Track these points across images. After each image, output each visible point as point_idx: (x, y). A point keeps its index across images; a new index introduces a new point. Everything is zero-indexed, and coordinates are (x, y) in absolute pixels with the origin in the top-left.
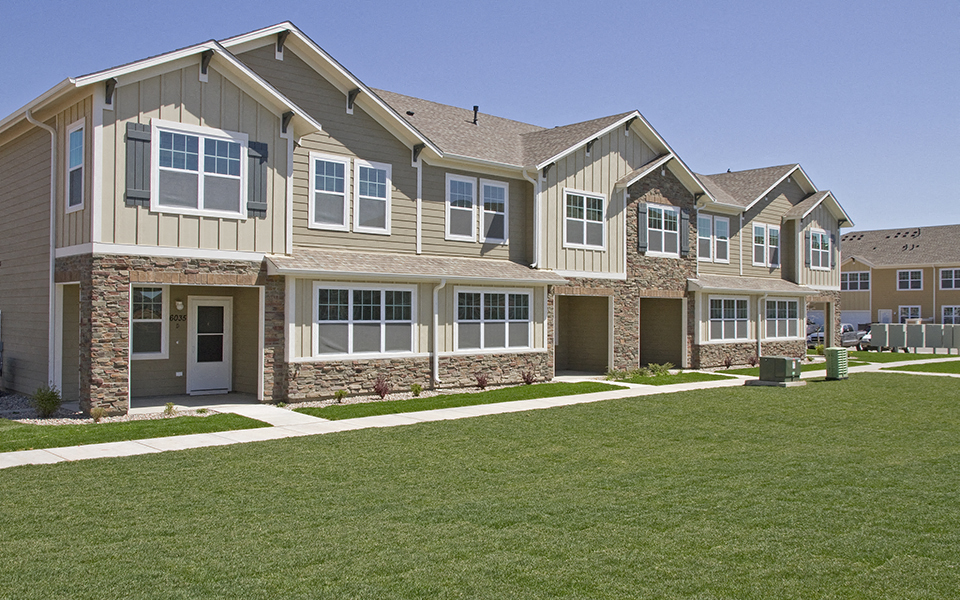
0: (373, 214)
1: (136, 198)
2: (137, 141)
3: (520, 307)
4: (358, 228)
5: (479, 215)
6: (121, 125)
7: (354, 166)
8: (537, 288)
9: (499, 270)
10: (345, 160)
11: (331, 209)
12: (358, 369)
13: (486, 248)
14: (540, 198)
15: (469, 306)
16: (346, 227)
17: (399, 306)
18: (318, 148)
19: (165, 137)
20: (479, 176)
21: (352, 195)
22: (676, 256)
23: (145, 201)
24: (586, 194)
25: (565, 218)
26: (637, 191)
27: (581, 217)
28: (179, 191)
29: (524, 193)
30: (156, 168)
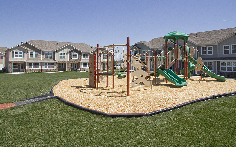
0: (36, 56)
1: (13, 57)
2: (13, 53)
3: (52, 64)
4: (34, 58)
5: (49, 56)
6: (12, 52)
7: (34, 52)
8: (55, 63)
9: (52, 61)
10: (33, 52)
11: (32, 56)
12: (33, 70)
13: (50, 59)
14: (56, 54)
15: (46, 64)
16: (33, 58)
17: (38, 64)
18: (30, 51)
19: (15, 52)
20: (49, 52)
21: (34, 55)
22: (77, 58)
23: (14, 57)
24: (62, 53)
25: (59, 55)
26: (70, 52)
27: (62, 55)
28: (16, 56)
29: (54, 53)
30: (14, 54)
